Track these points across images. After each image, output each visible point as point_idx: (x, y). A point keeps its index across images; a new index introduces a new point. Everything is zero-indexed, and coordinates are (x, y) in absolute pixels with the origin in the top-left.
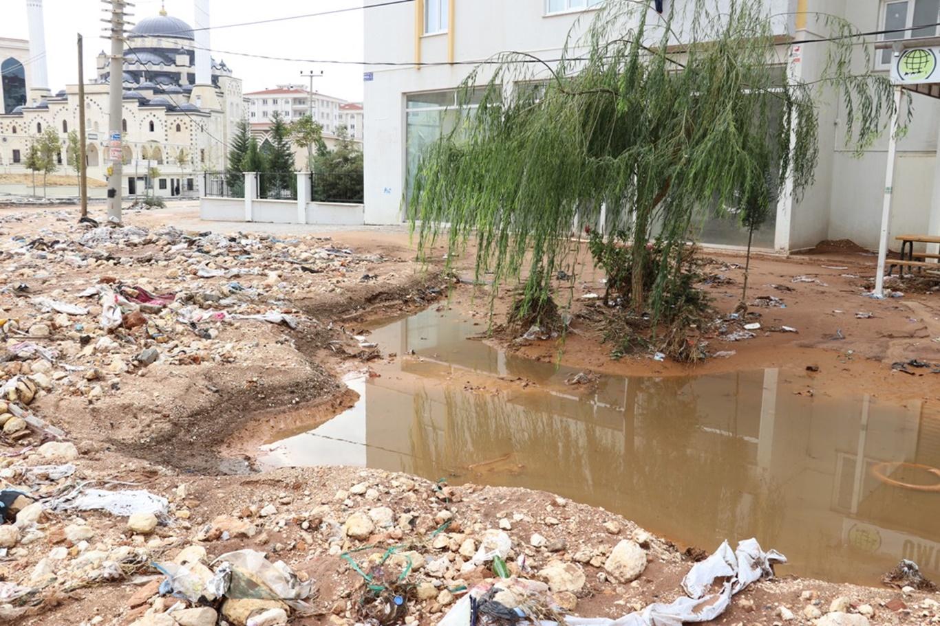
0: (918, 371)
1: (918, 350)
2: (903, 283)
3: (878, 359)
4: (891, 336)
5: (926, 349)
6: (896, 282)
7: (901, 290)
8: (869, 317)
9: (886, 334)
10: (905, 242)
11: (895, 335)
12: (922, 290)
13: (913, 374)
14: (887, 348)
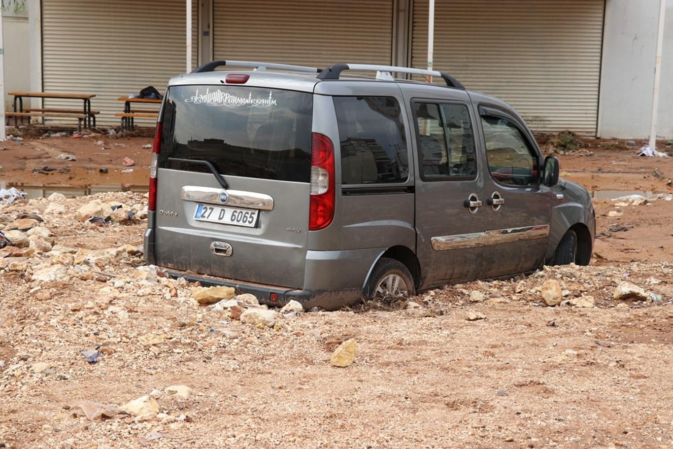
0: (50, 173)
1: (46, 163)
2: (20, 131)
3: (22, 169)
4: (25, 158)
5: (51, 163)
6: (14, 130)
7: (20, 137)
8: (5, 149)
9: (21, 157)
10: (16, 97)
11: (28, 157)
12: (36, 136)
13: (47, 174)
14: (26, 164)
